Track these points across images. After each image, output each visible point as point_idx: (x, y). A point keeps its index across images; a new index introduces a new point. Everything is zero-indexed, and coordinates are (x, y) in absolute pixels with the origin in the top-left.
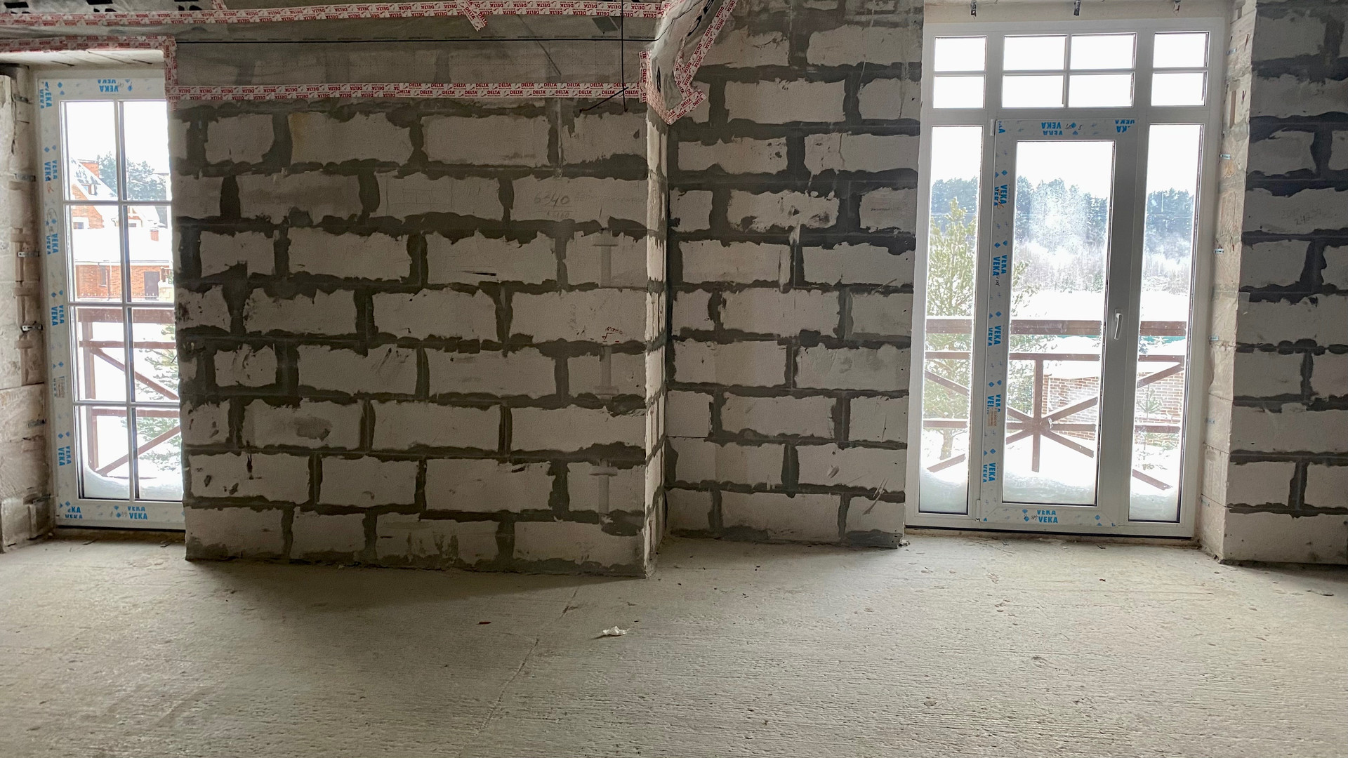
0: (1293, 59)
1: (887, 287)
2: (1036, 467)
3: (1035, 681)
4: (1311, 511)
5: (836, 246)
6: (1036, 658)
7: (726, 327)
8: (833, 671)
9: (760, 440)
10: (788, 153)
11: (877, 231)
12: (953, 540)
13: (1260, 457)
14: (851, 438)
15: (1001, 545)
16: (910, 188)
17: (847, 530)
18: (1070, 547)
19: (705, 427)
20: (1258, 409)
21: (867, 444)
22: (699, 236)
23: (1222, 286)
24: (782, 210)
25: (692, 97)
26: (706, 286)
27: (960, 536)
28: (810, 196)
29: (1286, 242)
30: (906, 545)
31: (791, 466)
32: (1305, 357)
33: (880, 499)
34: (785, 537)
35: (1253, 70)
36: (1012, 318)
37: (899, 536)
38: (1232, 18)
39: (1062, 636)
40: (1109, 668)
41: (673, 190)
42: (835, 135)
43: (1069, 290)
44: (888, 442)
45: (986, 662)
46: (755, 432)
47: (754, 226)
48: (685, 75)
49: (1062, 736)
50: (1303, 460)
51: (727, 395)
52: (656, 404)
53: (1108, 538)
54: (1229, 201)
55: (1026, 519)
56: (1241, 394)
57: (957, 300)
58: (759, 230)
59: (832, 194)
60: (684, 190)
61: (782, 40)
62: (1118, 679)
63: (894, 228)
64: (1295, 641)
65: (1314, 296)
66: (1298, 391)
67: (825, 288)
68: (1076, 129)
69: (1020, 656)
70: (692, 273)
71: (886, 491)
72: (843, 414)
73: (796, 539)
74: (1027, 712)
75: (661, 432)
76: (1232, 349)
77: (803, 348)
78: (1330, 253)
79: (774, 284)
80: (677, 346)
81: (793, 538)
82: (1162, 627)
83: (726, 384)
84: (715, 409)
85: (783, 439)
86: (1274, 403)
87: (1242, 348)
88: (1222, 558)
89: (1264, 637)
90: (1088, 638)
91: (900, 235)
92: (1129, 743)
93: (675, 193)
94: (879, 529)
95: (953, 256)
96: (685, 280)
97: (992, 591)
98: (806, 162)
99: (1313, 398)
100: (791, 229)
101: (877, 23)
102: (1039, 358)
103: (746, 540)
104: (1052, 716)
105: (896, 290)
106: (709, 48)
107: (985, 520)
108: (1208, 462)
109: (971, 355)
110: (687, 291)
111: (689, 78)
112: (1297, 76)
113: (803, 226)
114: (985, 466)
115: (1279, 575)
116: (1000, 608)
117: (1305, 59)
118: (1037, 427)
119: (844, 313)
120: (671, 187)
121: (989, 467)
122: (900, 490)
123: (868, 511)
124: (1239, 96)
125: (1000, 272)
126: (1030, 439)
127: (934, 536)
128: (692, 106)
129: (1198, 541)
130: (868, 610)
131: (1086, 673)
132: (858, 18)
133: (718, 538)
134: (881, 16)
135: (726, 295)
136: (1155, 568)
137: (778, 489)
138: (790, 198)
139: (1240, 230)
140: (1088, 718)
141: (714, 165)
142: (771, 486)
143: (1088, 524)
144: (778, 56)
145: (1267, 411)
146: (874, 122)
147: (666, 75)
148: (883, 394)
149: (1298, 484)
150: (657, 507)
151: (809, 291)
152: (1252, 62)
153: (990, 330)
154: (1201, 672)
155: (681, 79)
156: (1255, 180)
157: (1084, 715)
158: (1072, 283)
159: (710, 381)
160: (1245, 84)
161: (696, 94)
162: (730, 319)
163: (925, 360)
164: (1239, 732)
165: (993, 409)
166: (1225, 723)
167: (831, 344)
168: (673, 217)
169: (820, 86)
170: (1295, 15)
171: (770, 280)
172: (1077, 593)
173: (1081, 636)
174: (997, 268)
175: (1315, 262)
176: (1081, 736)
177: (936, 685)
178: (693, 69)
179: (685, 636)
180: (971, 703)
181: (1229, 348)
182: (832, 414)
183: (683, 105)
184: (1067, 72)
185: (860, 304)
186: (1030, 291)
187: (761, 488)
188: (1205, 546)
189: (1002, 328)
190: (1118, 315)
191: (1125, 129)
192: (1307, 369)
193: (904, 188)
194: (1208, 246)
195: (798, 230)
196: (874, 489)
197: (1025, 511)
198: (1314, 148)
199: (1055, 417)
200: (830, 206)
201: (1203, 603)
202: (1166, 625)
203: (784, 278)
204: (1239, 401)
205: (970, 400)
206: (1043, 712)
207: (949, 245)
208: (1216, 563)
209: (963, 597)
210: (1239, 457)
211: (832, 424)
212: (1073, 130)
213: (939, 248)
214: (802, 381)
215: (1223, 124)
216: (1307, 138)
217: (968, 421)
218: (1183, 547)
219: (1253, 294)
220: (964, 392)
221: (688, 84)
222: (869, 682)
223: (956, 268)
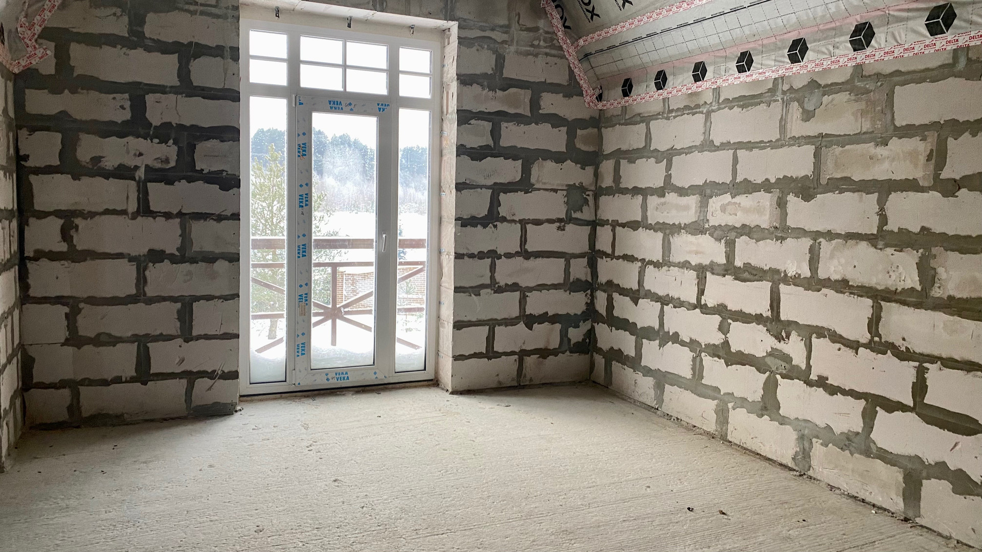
0: (479, 75)
1: (219, 215)
2: (334, 342)
3: (335, 498)
4: (498, 355)
5: (176, 183)
6: (335, 481)
7: (79, 248)
8: (182, 521)
9: (114, 341)
10: (131, 106)
11: (210, 173)
12: (276, 402)
13: (470, 324)
14: (195, 333)
15: (311, 401)
16: (234, 141)
17: (193, 405)
18: (358, 396)
19: (62, 334)
20: (468, 294)
21: (207, 337)
22: (49, 170)
23: (446, 217)
24: (128, 152)
25: (37, 52)
26: (58, 213)
27: (281, 398)
28: (152, 142)
29: (479, 190)
30: (240, 410)
31: (143, 360)
32: (492, 261)
33: (219, 378)
34: (141, 418)
35: (458, 79)
36: (314, 238)
37: (233, 405)
38: (444, 44)
39: (353, 462)
40: (383, 479)
41: (21, 129)
42: (172, 97)
43: (356, 211)
44: (225, 334)
45: (300, 490)
46: (109, 335)
47: (102, 164)
48: (29, 32)
49: (353, 534)
50: (492, 324)
51: (82, 305)
52: (10, 318)
53: (382, 386)
54: (447, 162)
55: (328, 379)
56: (458, 285)
57: (277, 220)
58: (107, 168)
59: (171, 141)
60: (32, 130)
61: (121, 15)
62: (390, 485)
63: (223, 171)
64: (491, 439)
65: (495, 224)
66: (488, 282)
67: (168, 216)
68: (352, 107)
69: (325, 481)
70: (41, 202)
71: (223, 372)
72: (187, 315)
73: (148, 418)
74: (329, 522)
75: (16, 342)
76: (452, 257)
77: (151, 264)
78: (502, 197)
79: (124, 212)
80: (30, 265)
81: (147, 417)
82: (416, 443)
83: (81, 296)
84: (71, 319)
85: (135, 338)
86: (476, 290)
87: (458, 256)
88: (450, 390)
89: (474, 439)
90: (370, 460)
91: (228, 176)
92: (396, 529)
93: (23, 133)
94: (219, 401)
95: (273, 187)
96: (37, 207)
97: (304, 436)
98: (148, 115)
99: (497, 286)
100: (137, 168)
101: (202, 13)
102: (334, 266)
103: (105, 425)
104: (347, 521)
105: (226, 218)
106: (53, 12)
107: (299, 384)
108: (441, 329)
109: (286, 265)
110: (39, 218)
111: (33, 35)
112: (482, 86)
113: (147, 166)
114: (298, 345)
115: (481, 397)
116: (310, 448)
117: (485, 75)
118: (333, 314)
119: (185, 235)
120: (19, 127)
121: (301, 345)
122: (234, 370)
123: (210, 389)
124: (450, 95)
125: (304, 205)
126: (329, 322)
127: (261, 400)
128: (37, 59)
129: (437, 381)
130: (211, 466)
131: (368, 485)
132: (187, 7)
133: (78, 427)
134: (206, 8)
135: (78, 221)
136: (411, 403)
137: (132, 380)
138: (135, 143)
139: (454, 182)
140: (370, 517)
141: (61, 112)
142: (126, 378)
143: (370, 379)
144: (120, 27)
145: (472, 295)
146: (203, 89)
147: (10, 31)
148: (219, 298)
149: (490, 339)
150: (15, 409)
151: (154, 218)
152: (457, 74)
153: (299, 246)
154: (439, 470)
155: (26, 36)
156: (461, 150)
157: (367, 516)
158: (357, 207)
159: (65, 294)
160: (454, 87)
161: (42, 50)
162: (82, 241)
163: (251, 269)
164: (461, 505)
165: (303, 304)
166: (453, 502)
167: (174, 259)
168: (22, 153)
169: (157, 56)
170: (479, 48)
171: (119, 208)
172: (363, 428)
173: (365, 459)
174: (302, 202)
175: (495, 203)
176: (365, 531)
177: (264, 516)
178: (38, 29)
179: (45, 517)
180: (290, 524)
181: (451, 257)
182: (178, 316)
183: (28, 58)
184: (345, 67)
185: (197, 228)
186: (329, 213)
187: (118, 380)
188: (440, 384)
189: (307, 245)
190: (384, 236)
191: (384, 110)
192: (493, 268)
193: (229, 141)
194: (437, 189)
195: (143, 169)
196: (214, 371)
197: (327, 375)
198: (492, 132)
199: (345, 306)
200: (170, 151)
201: (440, 423)
202: (418, 442)
203: (132, 207)
204: (457, 290)
205: (285, 298)
206: (341, 519)
207: (269, 179)
208: (447, 394)
209: (283, 444)
210: (459, 325)
211: (178, 324)
212: (350, 107)
213: (262, 181)
214: (150, 291)
215: (442, 112)
216: (488, 126)
217: (285, 313)
218: (428, 386)
219: (464, 222)
220: (282, 291)
221: (33, 41)
222: (212, 523)
223: (275, 196)
